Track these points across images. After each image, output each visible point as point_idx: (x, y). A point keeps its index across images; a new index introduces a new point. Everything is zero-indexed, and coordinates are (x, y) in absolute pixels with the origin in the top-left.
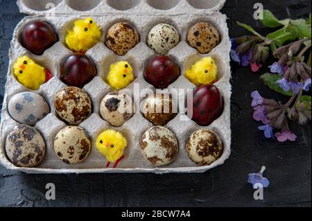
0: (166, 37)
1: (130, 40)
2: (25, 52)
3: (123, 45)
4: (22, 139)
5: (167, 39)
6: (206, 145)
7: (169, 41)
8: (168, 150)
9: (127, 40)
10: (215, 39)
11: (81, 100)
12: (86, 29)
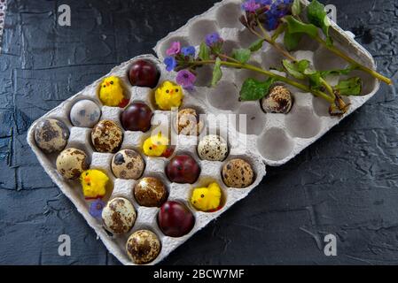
2: (122, 76)
5: (207, 152)
6: (134, 246)
8: (114, 224)
10: (242, 182)
11: (107, 137)
12: (167, 91)
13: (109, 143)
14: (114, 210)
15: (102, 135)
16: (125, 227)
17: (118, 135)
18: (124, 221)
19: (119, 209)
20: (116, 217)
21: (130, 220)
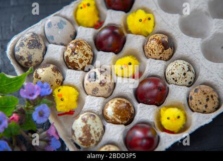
0: (173, 71)
1: (155, 52)
3: (150, 50)
4: (25, 43)
5: (173, 73)
7: (172, 76)
8: (83, 136)
9: (154, 50)
10: (204, 108)
11: (76, 56)
12: (140, 20)
13: (77, 61)
14: (86, 122)
15: (71, 54)
16: (92, 141)
17: (87, 55)
18: (93, 134)
19: (90, 122)
20: (86, 130)
21: (98, 135)
